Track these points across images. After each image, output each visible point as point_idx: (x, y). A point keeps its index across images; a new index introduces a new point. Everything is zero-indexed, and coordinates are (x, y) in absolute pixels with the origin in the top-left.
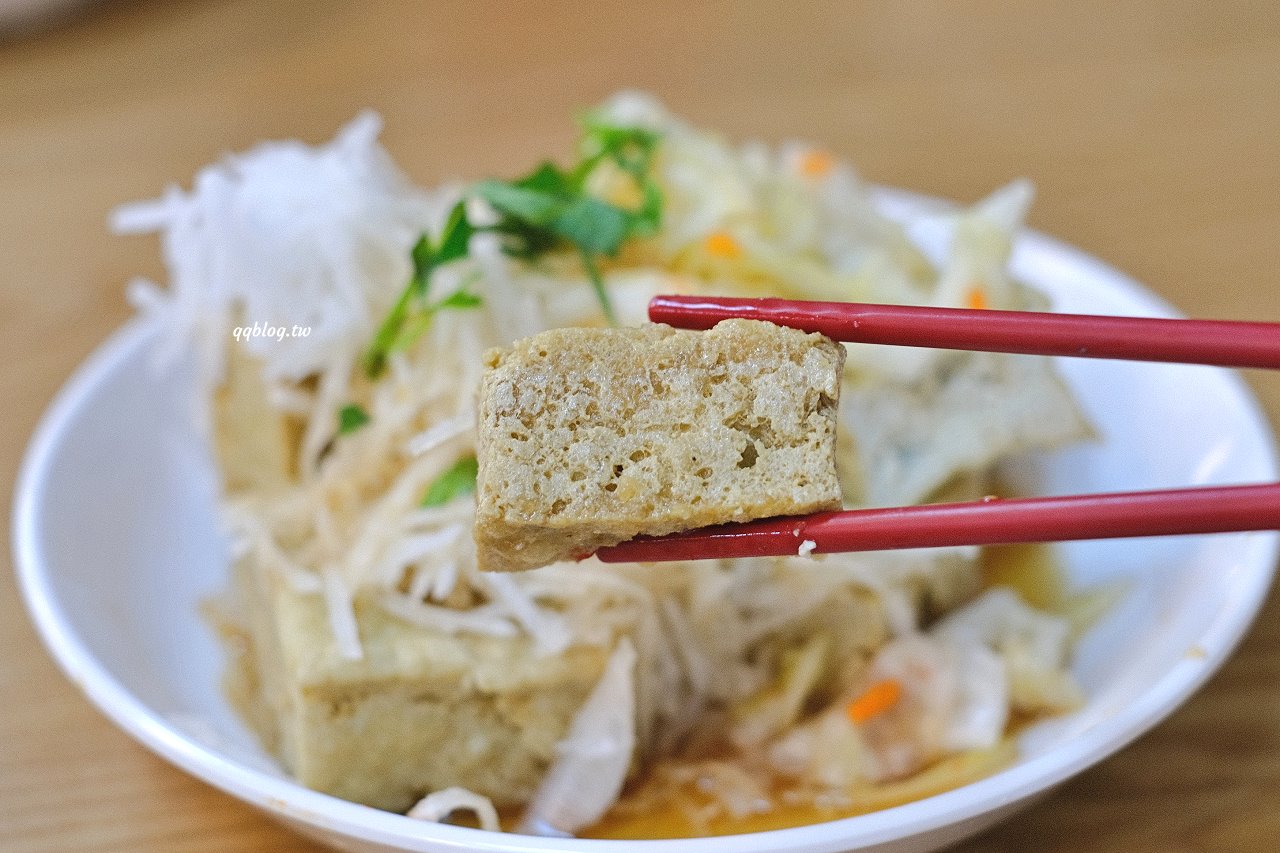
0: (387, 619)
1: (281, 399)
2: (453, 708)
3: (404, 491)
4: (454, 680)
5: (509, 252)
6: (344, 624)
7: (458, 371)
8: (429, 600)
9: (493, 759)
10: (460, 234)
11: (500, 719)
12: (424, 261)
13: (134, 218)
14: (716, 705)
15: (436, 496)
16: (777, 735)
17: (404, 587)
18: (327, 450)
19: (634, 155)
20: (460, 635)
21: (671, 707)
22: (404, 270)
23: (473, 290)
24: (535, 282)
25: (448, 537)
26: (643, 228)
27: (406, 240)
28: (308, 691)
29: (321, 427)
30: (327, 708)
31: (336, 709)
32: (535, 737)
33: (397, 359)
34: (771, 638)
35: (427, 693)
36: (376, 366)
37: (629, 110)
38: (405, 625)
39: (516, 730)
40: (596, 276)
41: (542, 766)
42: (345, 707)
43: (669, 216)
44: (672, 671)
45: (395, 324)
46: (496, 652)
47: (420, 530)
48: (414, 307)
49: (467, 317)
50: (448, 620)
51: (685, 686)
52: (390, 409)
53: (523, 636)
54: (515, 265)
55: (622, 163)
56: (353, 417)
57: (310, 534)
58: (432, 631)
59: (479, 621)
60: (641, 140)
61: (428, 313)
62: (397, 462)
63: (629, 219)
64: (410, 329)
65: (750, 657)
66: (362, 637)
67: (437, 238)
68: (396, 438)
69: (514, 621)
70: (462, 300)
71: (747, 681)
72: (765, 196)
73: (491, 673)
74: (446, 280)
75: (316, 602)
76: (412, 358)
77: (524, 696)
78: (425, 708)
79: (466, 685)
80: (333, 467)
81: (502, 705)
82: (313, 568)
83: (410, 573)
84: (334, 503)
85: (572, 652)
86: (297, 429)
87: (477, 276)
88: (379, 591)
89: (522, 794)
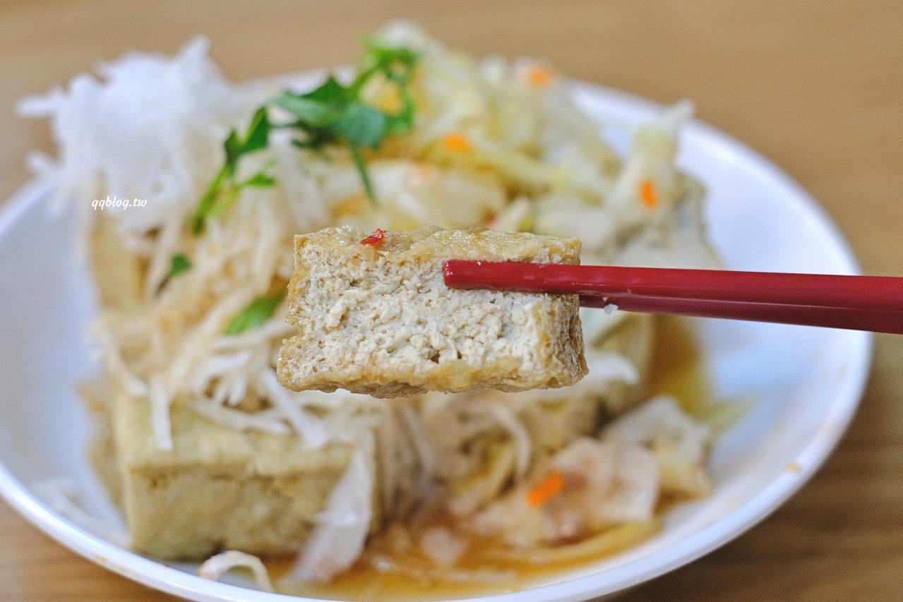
0: (196, 417)
1: (133, 245)
2: (242, 484)
3: (213, 322)
4: (242, 465)
5: (297, 144)
6: (161, 422)
7: (256, 234)
8: (226, 403)
9: (273, 520)
10: (261, 129)
11: (277, 493)
12: (233, 151)
13: (33, 107)
14: (440, 481)
15: (235, 327)
16: (481, 508)
17: (209, 394)
18: (163, 285)
19: (399, 70)
20: (248, 431)
21: (407, 483)
22: (219, 158)
23: (270, 173)
24: (318, 167)
25: (242, 359)
26: (401, 129)
27: (220, 134)
28: (134, 471)
29: (159, 269)
30: (146, 484)
31: (154, 484)
32: (302, 506)
33: (212, 223)
34: (483, 435)
35: (222, 473)
36: (197, 226)
37: (398, 35)
38: (208, 421)
39: (289, 501)
40: (362, 165)
41: (308, 528)
42: (161, 482)
43: (419, 119)
44: (408, 458)
45: (212, 197)
46: (273, 445)
47: (223, 352)
48: (226, 185)
49: (265, 194)
50: (241, 420)
51: (417, 468)
52: (207, 261)
53: (294, 435)
54: (304, 154)
55: (390, 76)
56: (181, 264)
57: (146, 348)
58: (227, 428)
59: (263, 421)
60: (407, 58)
61: (236, 189)
62: (210, 299)
63: (390, 120)
64: (223, 200)
65: (466, 448)
66: (174, 432)
67: (243, 133)
68: (210, 281)
69: (287, 422)
70: (261, 180)
71: (463, 465)
72: (493, 104)
73: (268, 462)
74: (249, 165)
75: (144, 404)
76: (223, 222)
77: (294, 478)
78: (220, 485)
79: (250, 470)
80: (167, 297)
81: (277, 484)
82: (144, 378)
83: (214, 382)
84: (165, 326)
85: (328, 448)
86: (144, 265)
87: (273, 162)
88: (192, 396)
89: (294, 546)
